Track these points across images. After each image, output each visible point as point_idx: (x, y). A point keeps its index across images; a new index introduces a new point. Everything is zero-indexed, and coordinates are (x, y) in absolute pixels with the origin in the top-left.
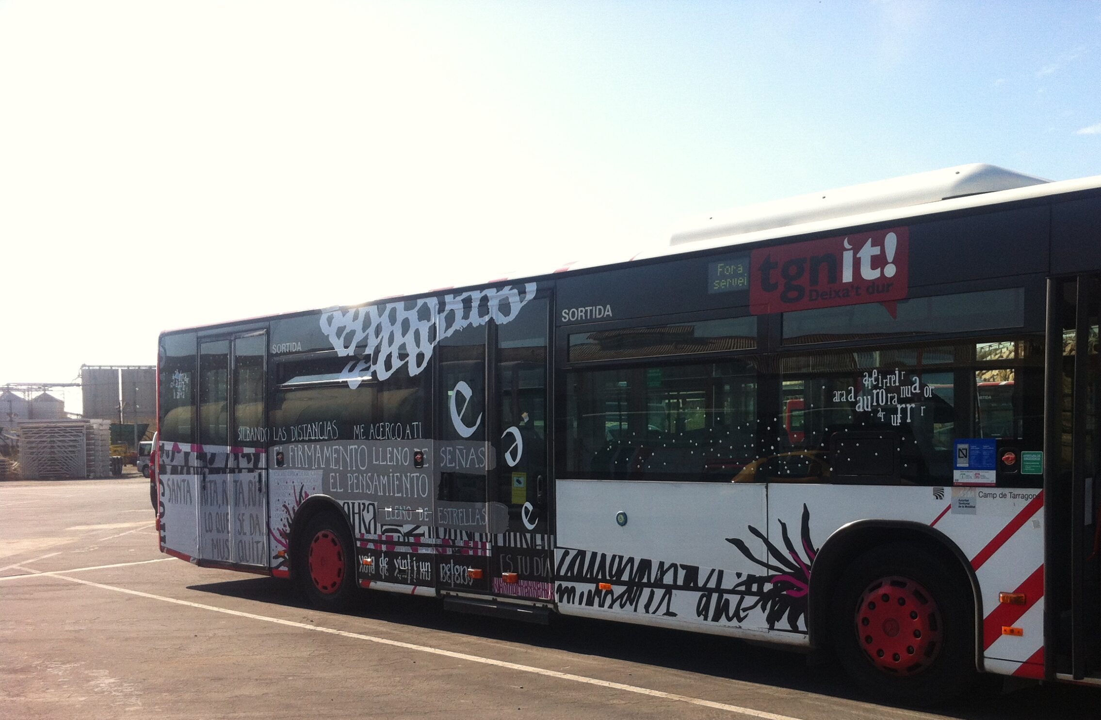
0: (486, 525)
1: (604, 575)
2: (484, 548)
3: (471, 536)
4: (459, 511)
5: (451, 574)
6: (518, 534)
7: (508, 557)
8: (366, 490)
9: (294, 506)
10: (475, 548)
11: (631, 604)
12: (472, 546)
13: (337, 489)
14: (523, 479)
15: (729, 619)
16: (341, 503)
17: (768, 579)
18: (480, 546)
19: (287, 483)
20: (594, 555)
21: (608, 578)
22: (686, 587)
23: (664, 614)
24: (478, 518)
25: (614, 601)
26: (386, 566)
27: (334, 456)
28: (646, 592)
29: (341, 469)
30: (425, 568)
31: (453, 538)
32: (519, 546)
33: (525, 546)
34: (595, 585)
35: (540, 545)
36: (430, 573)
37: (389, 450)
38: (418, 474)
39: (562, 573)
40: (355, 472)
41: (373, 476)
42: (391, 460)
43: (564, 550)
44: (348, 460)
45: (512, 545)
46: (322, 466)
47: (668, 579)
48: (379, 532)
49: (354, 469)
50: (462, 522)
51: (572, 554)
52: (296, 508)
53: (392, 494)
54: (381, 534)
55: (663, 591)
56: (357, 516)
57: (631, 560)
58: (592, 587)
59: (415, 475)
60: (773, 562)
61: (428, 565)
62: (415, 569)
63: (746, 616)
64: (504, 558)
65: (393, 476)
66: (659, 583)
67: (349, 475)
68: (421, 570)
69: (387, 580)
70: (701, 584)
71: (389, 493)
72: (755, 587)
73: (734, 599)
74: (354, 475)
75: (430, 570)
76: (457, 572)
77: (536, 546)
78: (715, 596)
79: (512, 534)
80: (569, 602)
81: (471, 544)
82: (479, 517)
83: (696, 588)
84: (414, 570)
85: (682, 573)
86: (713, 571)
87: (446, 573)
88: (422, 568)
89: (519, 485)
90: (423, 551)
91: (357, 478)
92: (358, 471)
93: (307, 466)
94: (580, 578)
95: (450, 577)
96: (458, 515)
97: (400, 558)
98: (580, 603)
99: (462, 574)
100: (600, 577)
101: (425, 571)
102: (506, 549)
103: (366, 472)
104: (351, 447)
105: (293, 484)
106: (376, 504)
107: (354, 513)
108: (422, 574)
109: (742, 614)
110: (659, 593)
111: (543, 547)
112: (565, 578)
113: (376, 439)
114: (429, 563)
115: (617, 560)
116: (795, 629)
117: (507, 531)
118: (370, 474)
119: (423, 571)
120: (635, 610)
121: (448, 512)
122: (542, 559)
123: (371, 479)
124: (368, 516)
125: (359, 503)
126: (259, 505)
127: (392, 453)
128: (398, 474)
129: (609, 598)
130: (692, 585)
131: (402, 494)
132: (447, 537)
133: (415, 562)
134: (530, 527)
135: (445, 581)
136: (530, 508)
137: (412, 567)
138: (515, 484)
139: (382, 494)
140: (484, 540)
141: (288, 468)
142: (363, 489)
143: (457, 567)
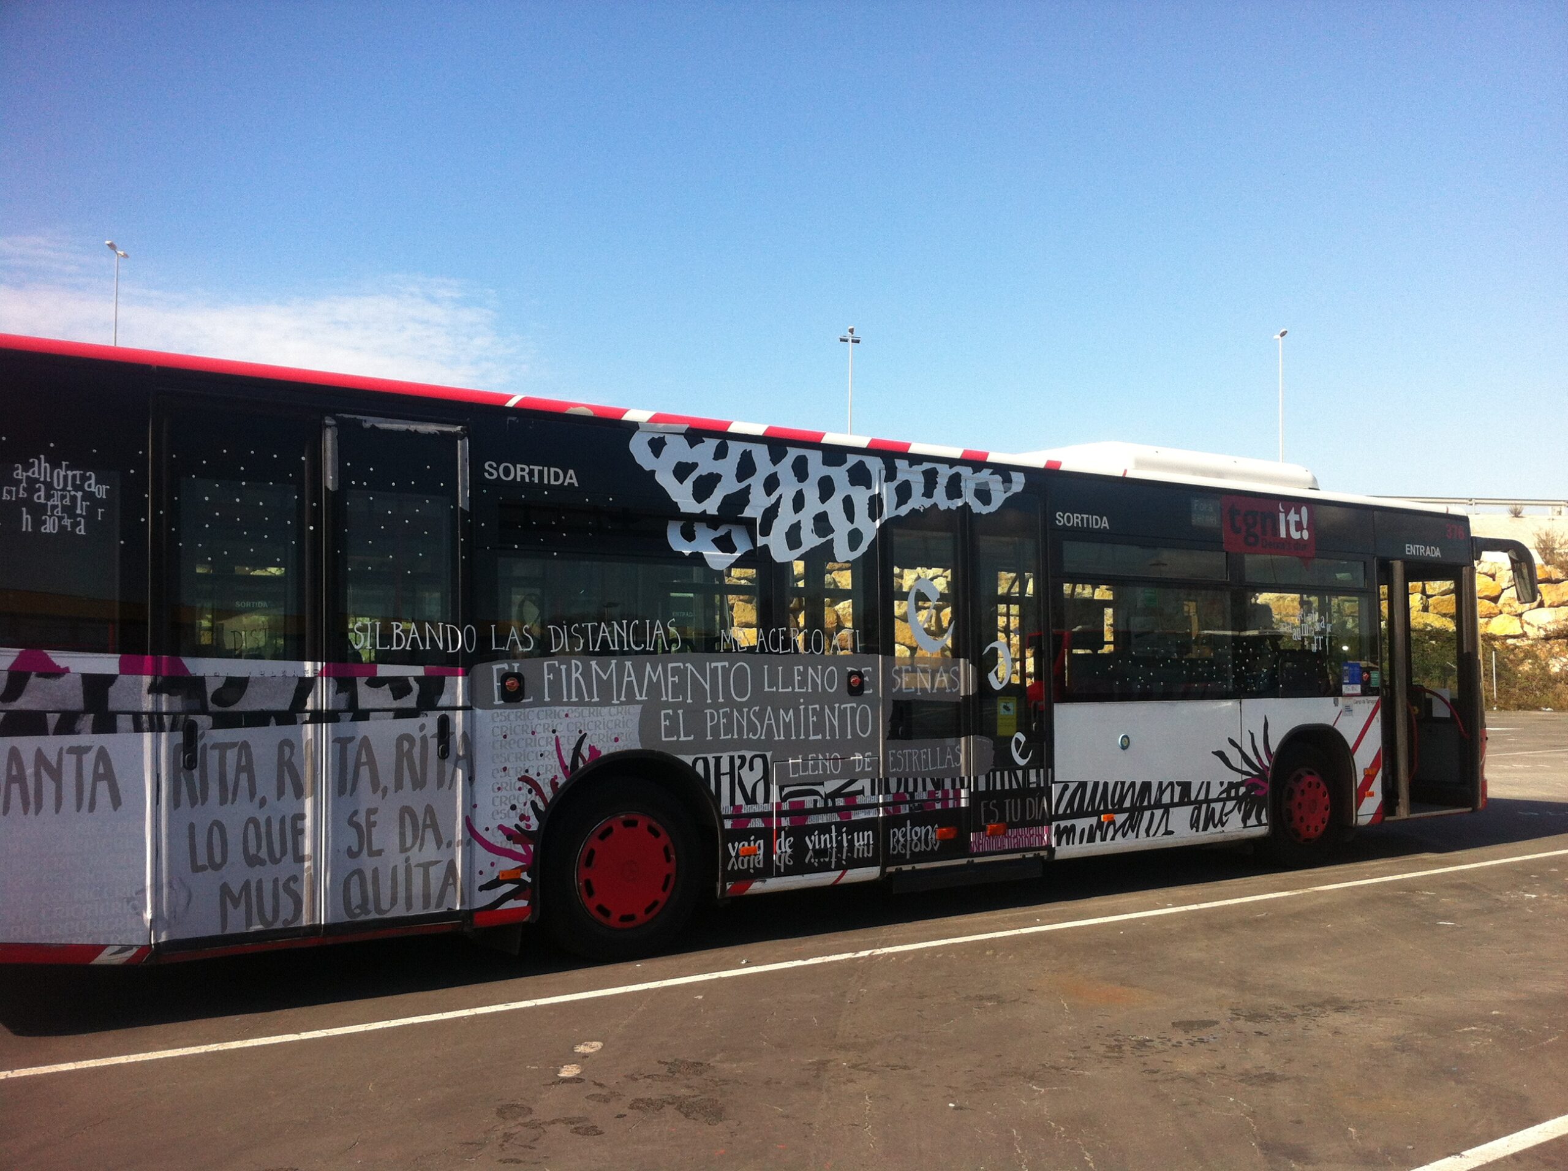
0: (960, 766)
1: (1106, 805)
2: (958, 797)
3: (938, 784)
4: (922, 751)
5: (906, 841)
6: (1006, 773)
7: (991, 803)
8: (748, 735)
9: (556, 777)
10: (945, 799)
11: (1133, 832)
12: (940, 797)
13: (679, 737)
14: (1012, 706)
15: (1215, 826)
16: (688, 760)
17: (1241, 784)
18: (951, 795)
19: (533, 733)
20: (1096, 784)
21: (1110, 807)
22: (1181, 803)
23: (1164, 834)
24: (949, 759)
25: (1116, 832)
26: (789, 851)
27: (670, 679)
28: (1147, 814)
29: (689, 701)
30: (863, 840)
31: (911, 789)
32: (1007, 787)
33: (1015, 786)
34: (1096, 818)
35: (1034, 783)
36: (871, 846)
37: (798, 670)
38: (855, 705)
39: (1061, 811)
40: (723, 705)
41: (763, 710)
42: (803, 683)
43: (1063, 784)
44: (707, 687)
45: (998, 787)
46: (638, 698)
47: (1166, 799)
48: (775, 797)
49: (721, 700)
50: (926, 766)
51: (1072, 787)
52: (562, 780)
53: (802, 737)
54: (779, 801)
55: (1162, 811)
56: (725, 781)
57: (1133, 784)
58: (1094, 820)
59: (849, 705)
60: (1246, 768)
61: (868, 836)
62: (845, 844)
63: (1227, 821)
64: (986, 805)
65: (807, 710)
66: (1158, 805)
67: (708, 711)
68: (857, 844)
69: (789, 871)
70: (1193, 798)
71: (798, 734)
72: (1233, 794)
73: (1218, 806)
74: (721, 711)
75: (871, 842)
76: (916, 836)
77: (1029, 783)
78: (1204, 807)
79: (998, 774)
80: (1068, 844)
81: (939, 795)
82: (950, 757)
83: (1190, 803)
84: (843, 847)
85: (1178, 789)
86: (1203, 783)
87: (898, 841)
88: (858, 841)
89: (1007, 713)
90: (859, 815)
91: (729, 716)
92: (729, 702)
93: (596, 699)
94: (1081, 814)
95: (904, 846)
96: (919, 758)
97: (816, 833)
98: (1081, 842)
99: (923, 838)
100: (1102, 808)
101: (864, 845)
102: (990, 794)
103: (749, 704)
104: (713, 665)
105: (553, 736)
106: (769, 755)
107: (718, 774)
108: (858, 850)
109: (1224, 819)
110: (1159, 813)
111: (1038, 784)
112: (1065, 817)
113: (770, 652)
114: (870, 833)
115: (1119, 786)
116: (1260, 824)
117: (992, 770)
118: (757, 708)
119: (860, 845)
120: (1137, 837)
121: (904, 755)
122: (1037, 799)
123: (760, 716)
124: (750, 777)
125: (732, 759)
126: (440, 784)
127: (804, 675)
128: (817, 706)
129: (1111, 828)
130: (1186, 800)
131: (824, 736)
132: (902, 790)
133: (844, 835)
134: (1022, 762)
135: (895, 852)
136: (1022, 738)
137: (840, 843)
138: (1001, 710)
139: (782, 738)
140: (958, 786)
141: (539, 702)
142: (740, 732)
143: (917, 829)
